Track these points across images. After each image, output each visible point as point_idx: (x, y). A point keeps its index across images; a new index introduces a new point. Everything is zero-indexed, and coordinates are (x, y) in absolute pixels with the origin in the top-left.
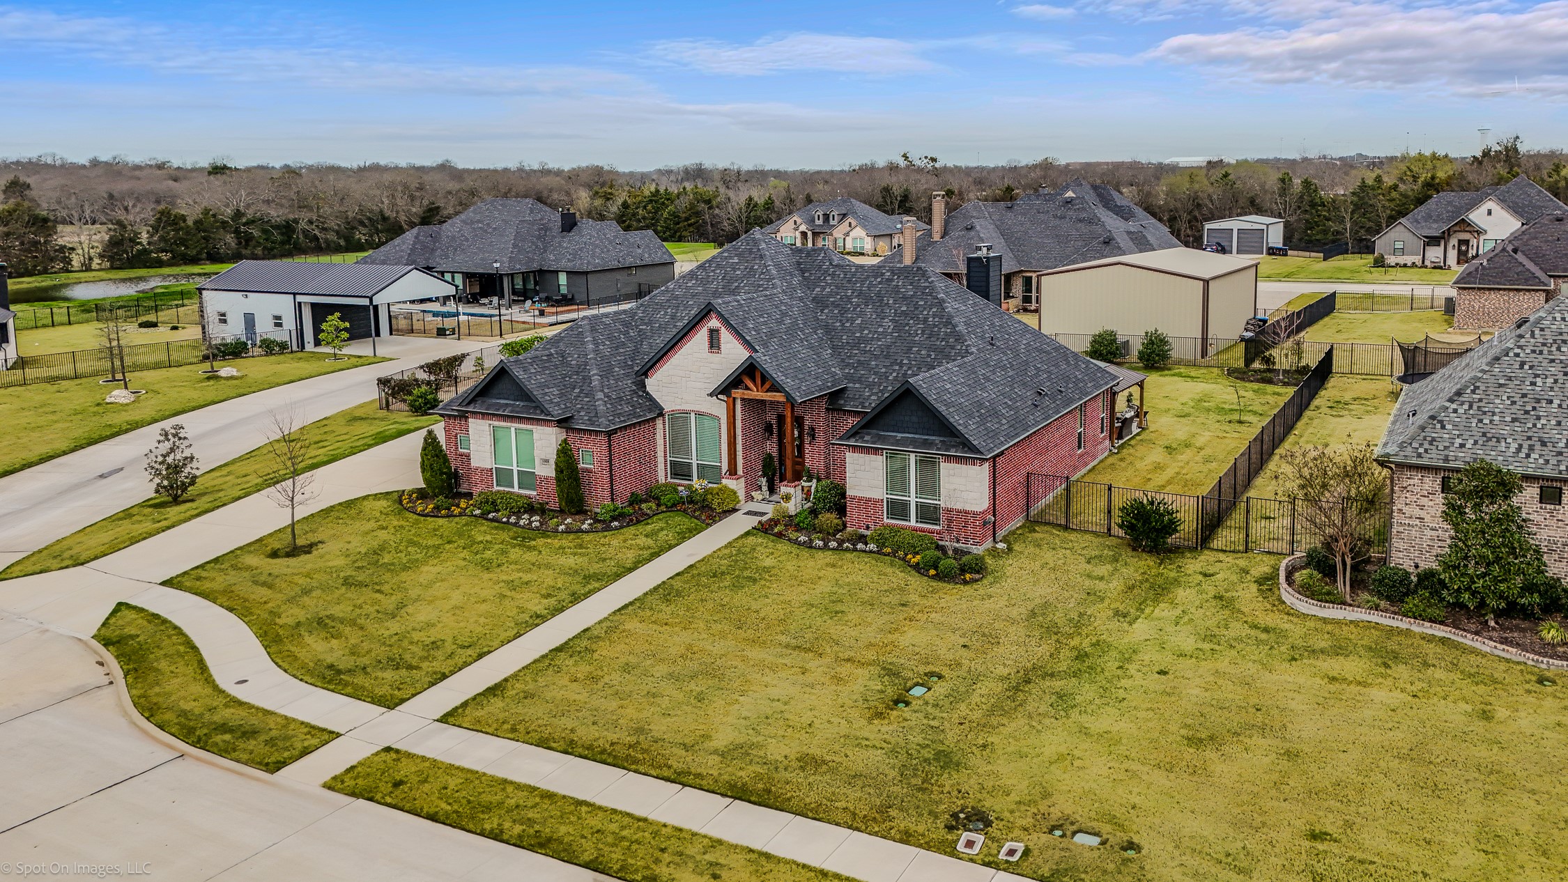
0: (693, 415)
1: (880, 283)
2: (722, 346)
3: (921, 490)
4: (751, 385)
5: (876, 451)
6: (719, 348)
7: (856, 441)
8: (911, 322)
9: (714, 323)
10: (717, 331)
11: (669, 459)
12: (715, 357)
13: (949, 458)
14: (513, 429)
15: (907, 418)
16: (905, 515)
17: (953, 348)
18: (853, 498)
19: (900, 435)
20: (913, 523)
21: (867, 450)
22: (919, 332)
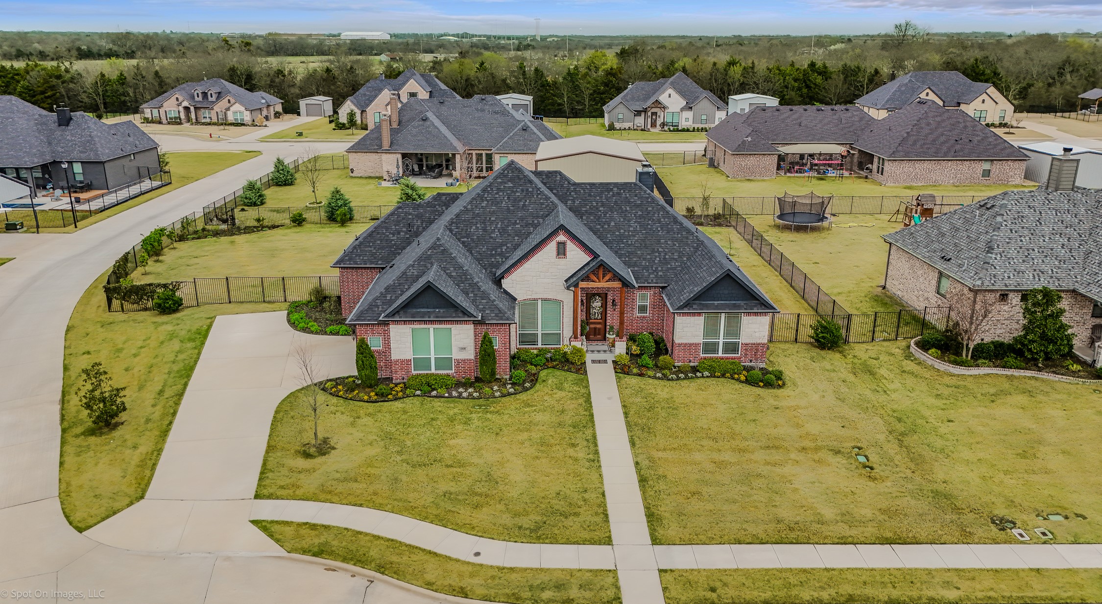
0: (540, 302)
1: (613, 196)
2: (568, 254)
3: (727, 334)
4: (595, 279)
5: (699, 314)
6: (565, 254)
7: (689, 310)
8: (650, 222)
9: (561, 238)
10: (564, 244)
11: (518, 332)
12: (562, 261)
13: (749, 314)
14: (432, 330)
15: (721, 292)
16: (716, 351)
17: (687, 238)
18: (680, 345)
19: (716, 302)
20: (720, 354)
21: (694, 314)
22: (659, 229)
